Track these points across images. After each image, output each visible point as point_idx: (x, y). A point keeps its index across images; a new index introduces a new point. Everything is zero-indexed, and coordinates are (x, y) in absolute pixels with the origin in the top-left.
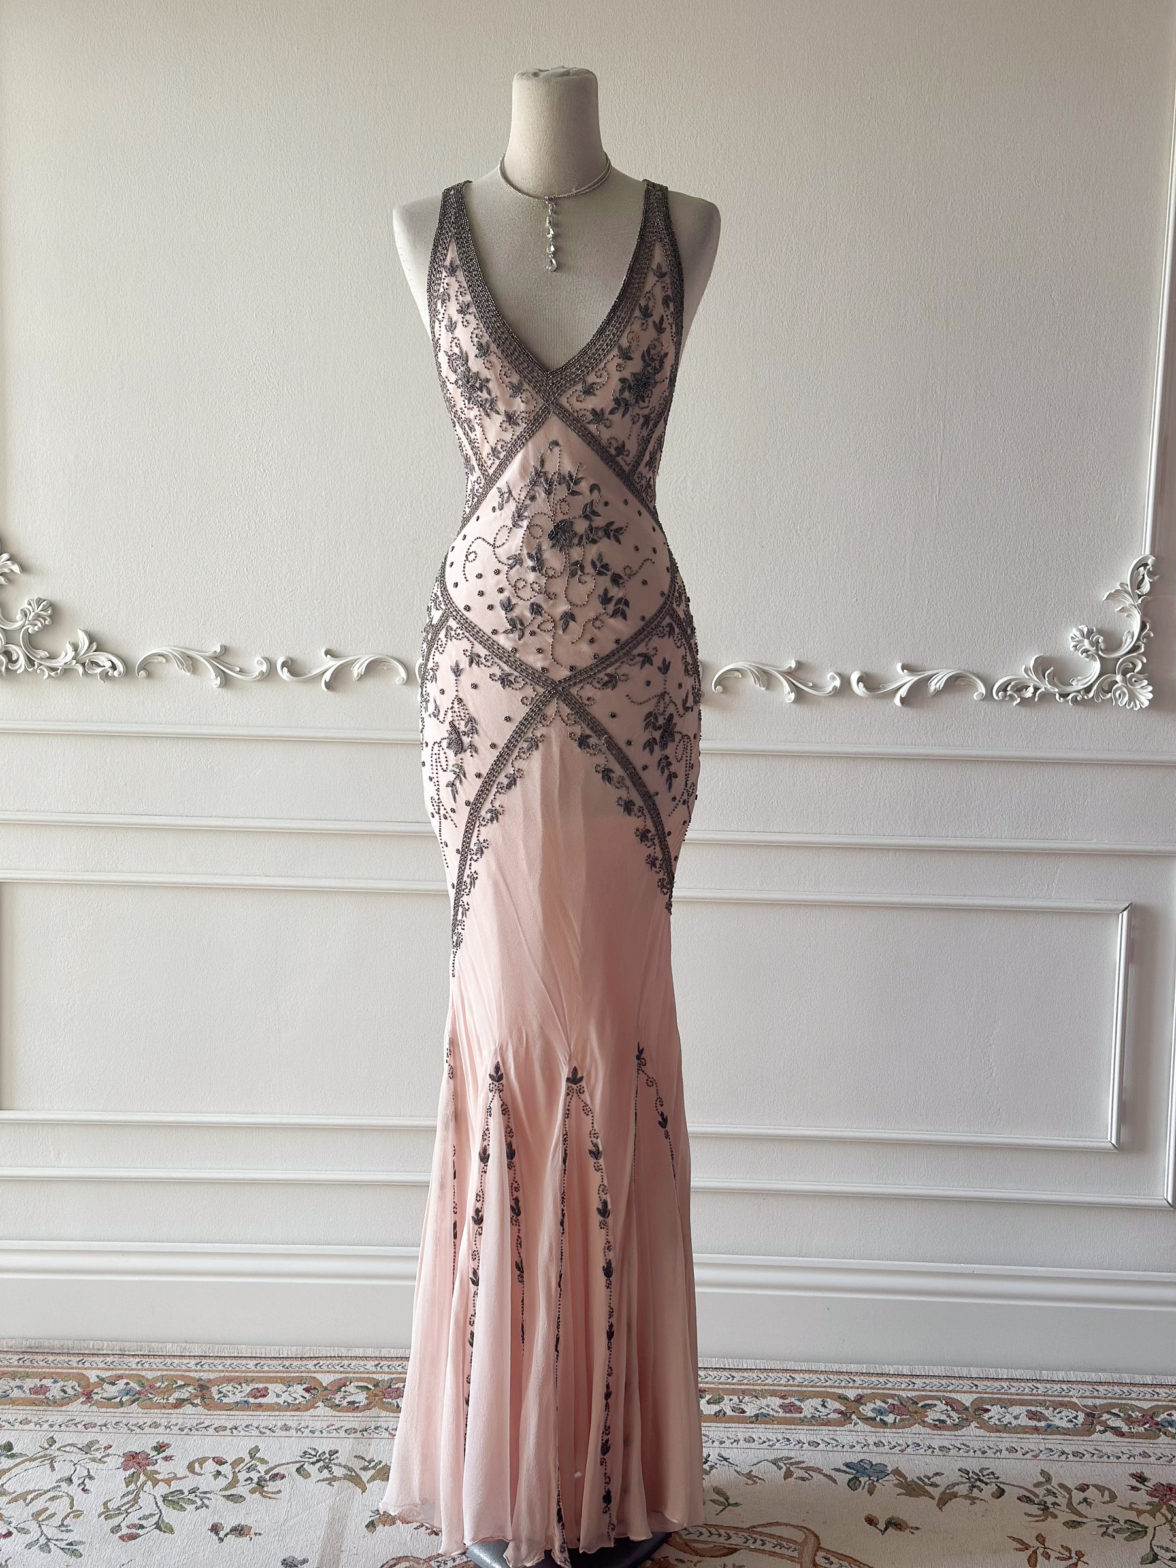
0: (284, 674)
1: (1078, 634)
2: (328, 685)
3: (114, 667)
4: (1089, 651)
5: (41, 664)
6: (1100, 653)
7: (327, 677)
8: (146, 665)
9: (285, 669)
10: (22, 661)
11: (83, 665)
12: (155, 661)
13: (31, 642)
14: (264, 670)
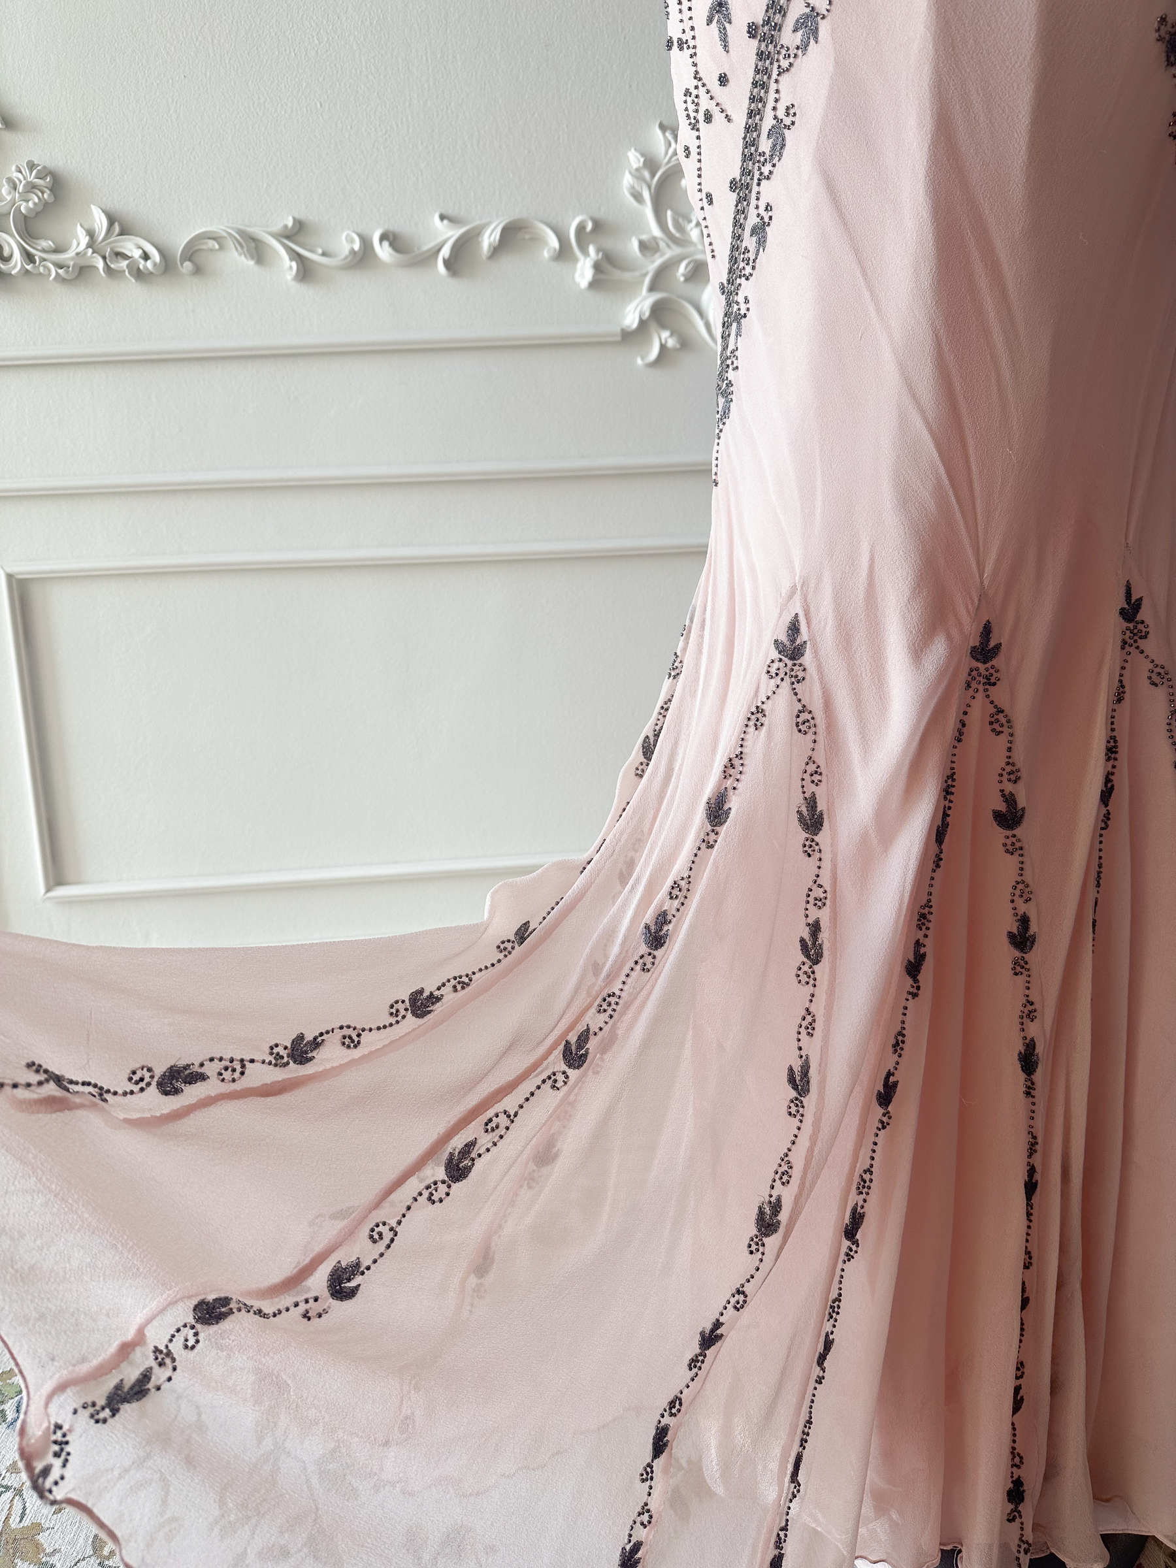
0: (383, 252)
2: (447, 263)
3: (146, 257)
5: (45, 260)
7: (445, 252)
8: (191, 252)
9: (386, 244)
10: (17, 255)
11: (104, 258)
12: (204, 247)
13: (28, 227)
14: (357, 247)
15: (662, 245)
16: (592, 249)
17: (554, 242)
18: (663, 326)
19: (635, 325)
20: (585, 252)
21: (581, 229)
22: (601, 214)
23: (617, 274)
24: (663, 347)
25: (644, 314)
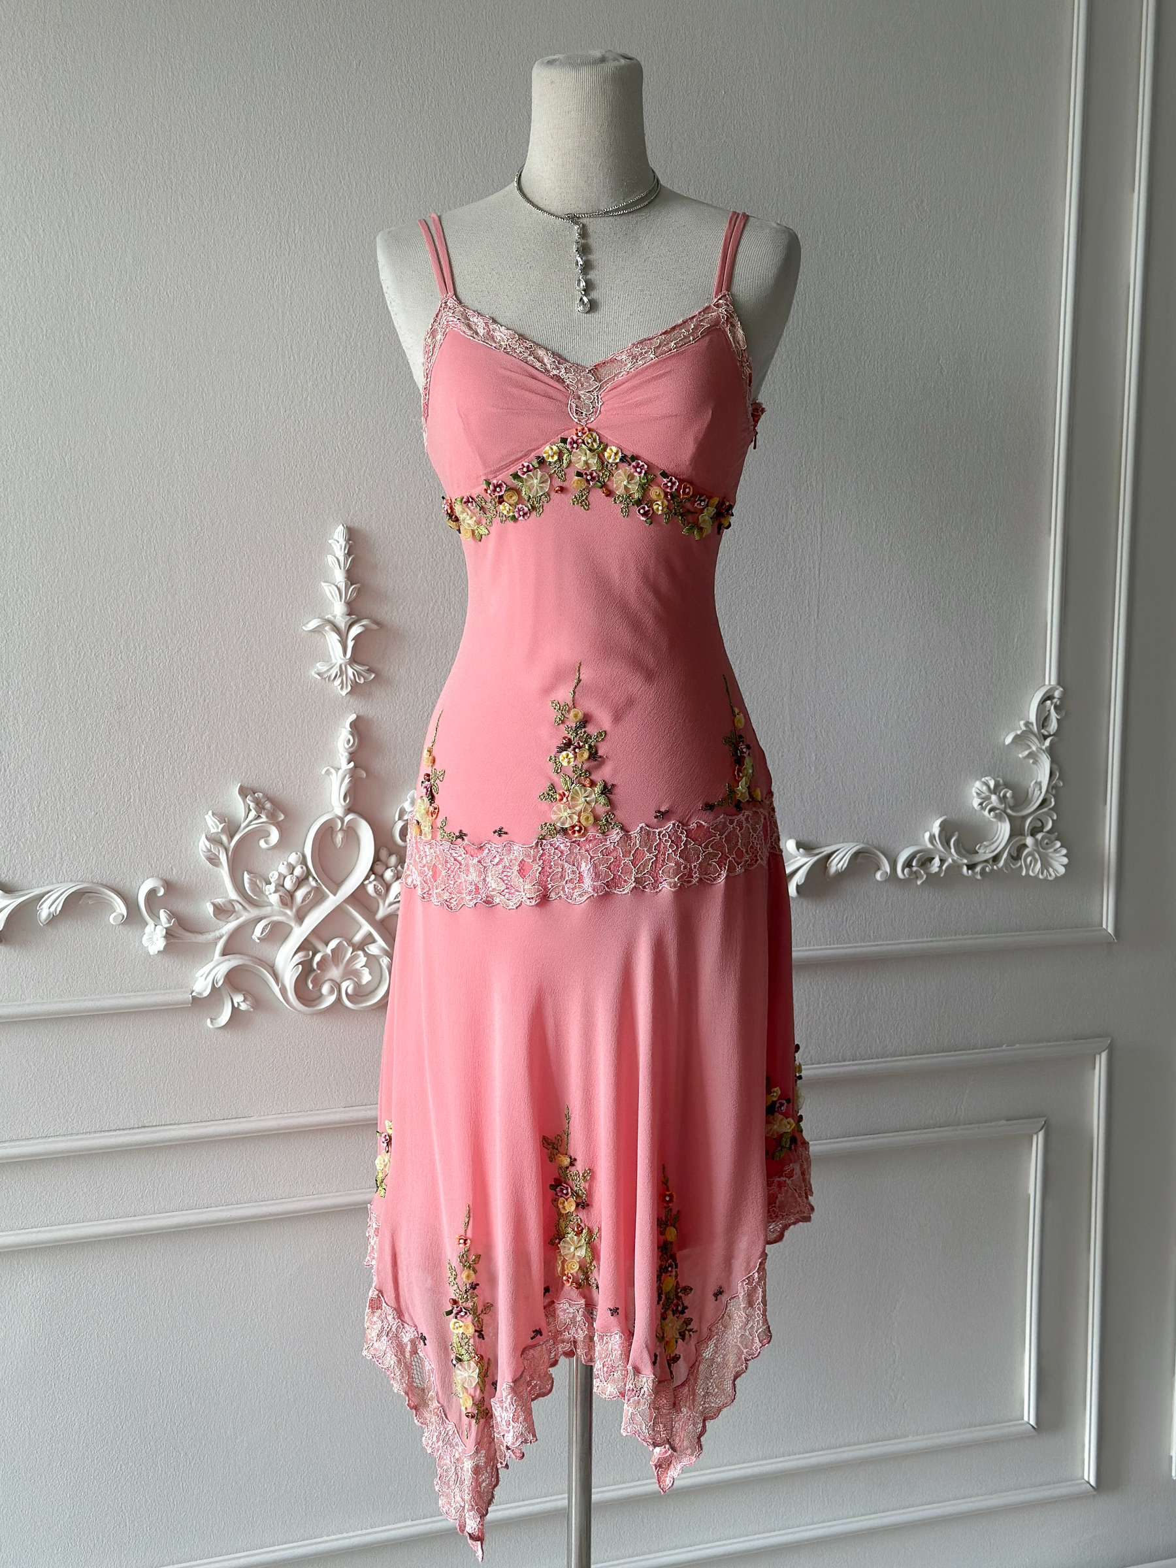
1: (984, 788)
4: (998, 809)
6: (1009, 811)
15: (238, 907)
16: (163, 914)
17: (121, 908)
18: (237, 989)
19: (206, 994)
20: (155, 916)
21: (152, 893)
22: (173, 876)
23: (190, 937)
24: (235, 1010)
25: (217, 983)
